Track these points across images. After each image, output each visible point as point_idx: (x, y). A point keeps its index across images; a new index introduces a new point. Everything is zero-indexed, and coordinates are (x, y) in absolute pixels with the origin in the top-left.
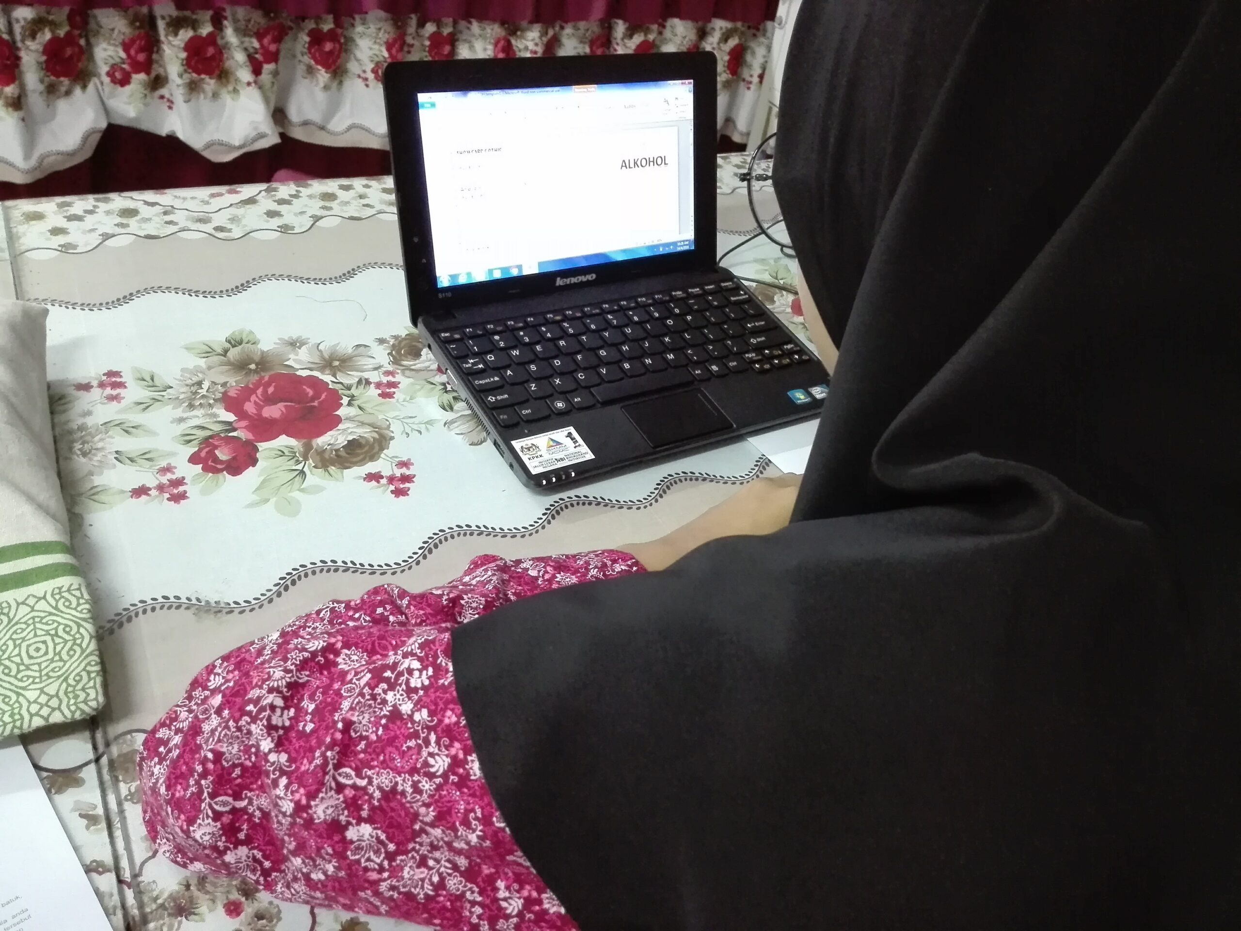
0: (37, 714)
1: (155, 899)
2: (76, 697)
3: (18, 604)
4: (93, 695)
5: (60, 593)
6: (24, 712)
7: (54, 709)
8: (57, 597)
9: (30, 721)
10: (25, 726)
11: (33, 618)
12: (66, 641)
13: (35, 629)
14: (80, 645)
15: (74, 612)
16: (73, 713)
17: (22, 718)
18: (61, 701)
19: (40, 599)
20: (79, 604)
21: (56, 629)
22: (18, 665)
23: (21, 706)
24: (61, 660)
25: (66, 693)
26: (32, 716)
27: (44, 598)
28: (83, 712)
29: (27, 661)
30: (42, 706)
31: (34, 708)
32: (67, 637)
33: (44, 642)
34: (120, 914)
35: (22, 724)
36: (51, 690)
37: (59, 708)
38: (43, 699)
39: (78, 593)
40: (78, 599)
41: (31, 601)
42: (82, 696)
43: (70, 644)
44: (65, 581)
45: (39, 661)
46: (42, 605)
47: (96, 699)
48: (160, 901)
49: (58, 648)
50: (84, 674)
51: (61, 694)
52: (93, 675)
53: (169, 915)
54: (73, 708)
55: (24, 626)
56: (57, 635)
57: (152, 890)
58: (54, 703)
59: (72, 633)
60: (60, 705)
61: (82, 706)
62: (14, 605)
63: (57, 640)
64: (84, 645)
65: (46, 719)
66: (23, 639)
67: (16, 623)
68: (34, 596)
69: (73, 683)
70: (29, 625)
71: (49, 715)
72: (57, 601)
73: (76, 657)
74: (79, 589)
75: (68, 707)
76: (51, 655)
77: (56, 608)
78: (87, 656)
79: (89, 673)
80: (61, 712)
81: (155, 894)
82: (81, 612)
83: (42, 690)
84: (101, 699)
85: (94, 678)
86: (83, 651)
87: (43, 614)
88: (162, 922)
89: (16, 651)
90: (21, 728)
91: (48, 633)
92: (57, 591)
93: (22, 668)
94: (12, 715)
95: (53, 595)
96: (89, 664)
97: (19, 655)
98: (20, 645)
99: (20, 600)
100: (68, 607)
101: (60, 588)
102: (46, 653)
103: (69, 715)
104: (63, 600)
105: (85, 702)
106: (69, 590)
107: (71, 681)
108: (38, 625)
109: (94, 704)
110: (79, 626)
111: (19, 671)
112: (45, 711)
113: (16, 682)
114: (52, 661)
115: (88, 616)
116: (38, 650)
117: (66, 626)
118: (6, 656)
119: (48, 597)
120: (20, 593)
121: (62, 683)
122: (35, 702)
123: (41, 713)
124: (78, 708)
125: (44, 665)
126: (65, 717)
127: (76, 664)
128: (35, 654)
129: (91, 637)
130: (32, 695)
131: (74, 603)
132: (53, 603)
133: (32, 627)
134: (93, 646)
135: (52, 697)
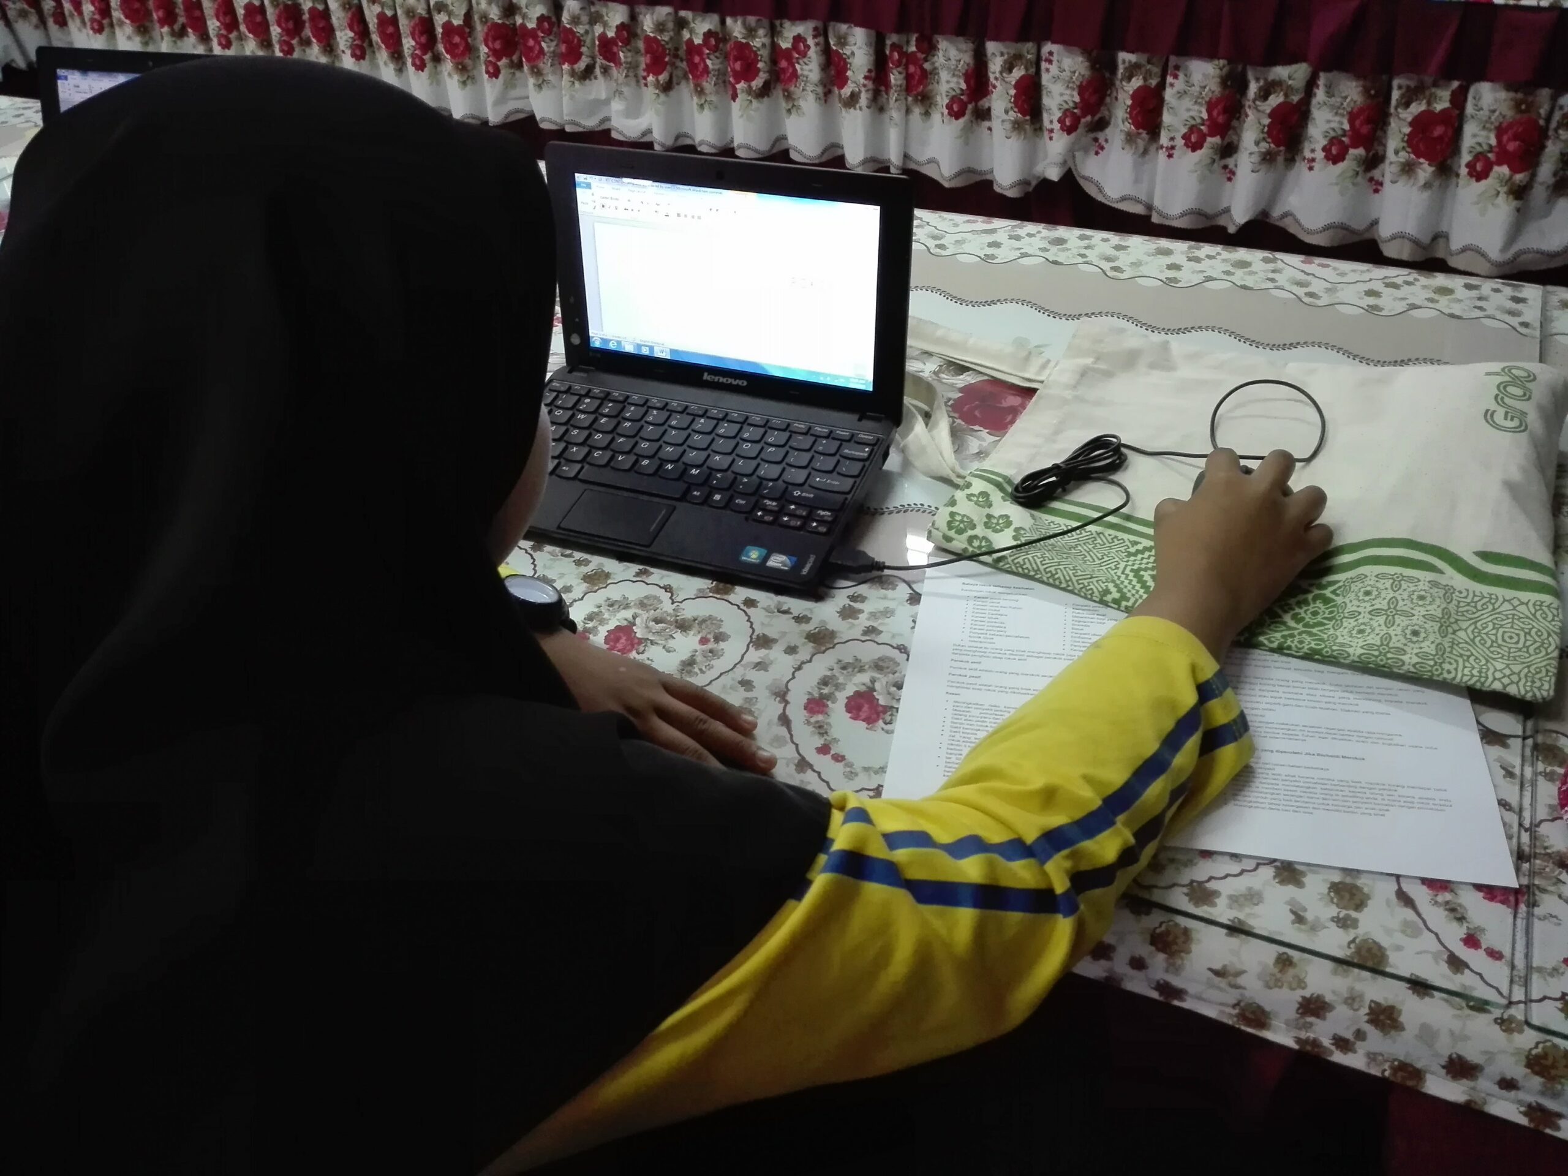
0: (1499, 679)
1: (1546, 848)
2: (1533, 682)
3: (1505, 600)
4: (1546, 687)
5: (1540, 606)
6: (1490, 673)
7: (1512, 682)
8: (1538, 608)
9: (1492, 682)
10: (1487, 684)
11: (1514, 615)
12: (1535, 642)
13: (1513, 622)
14: (1546, 649)
15: (1548, 624)
16: (1527, 692)
17: (1487, 678)
18: (1520, 679)
19: (1522, 603)
20: (1553, 620)
21: (1530, 629)
22: (1493, 642)
23: (1488, 669)
24: (1528, 652)
25: (1526, 676)
26: (1495, 679)
27: (1527, 604)
28: (1535, 695)
29: (1500, 641)
30: (1505, 676)
31: (1498, 675)
32: (1537, 639)
33: (1518, 635)
34: (1515, 840)
35: (1485, 681)
36: (1516, 669)
37: (1517, 683)
38: (1507, 672)
39: (1555, 612)
40: (1554, 616)
41: (1516, 603)
42: (1538, 684)
43: (1538, 644)
44: (1547, 599)
45: (1510, 646)
46: (1522, 608)
47: (1548, 691)
48: (1548, 851)
49: (1528, 643)
50: (1544, 670)
51: (1522, 675)
52: (1550, 674)
53: (1553, 863)
54: (1528, 689)
55: (1504, 618)
56: (1529, 633)
57: (1544, 841)
58: (1515, 678)
59: (1542, 638)
60: (1518, 682)
61: (1536, 690)
62: (1501, 599)
63: (1528, 637)
64: (1549, 650)
65: (1505, 687)
66: (1502, 626)
67: (1499, 613)
68: (1519, 600)
69: (1534, 672)
70: (1508, 618)
71: (1508, 685)
72: (1536, 611)
73: (1539, 656)
74: (1557, 609)
75: (1525, 686)
76: (1520, 645)
77: (1534, 615)
78: (1550, 659)
79: (1547, 671)
80: (1518, 686)
81: (1546, 844)
82: (1554, 626)
83: (1508, 666)
84: (1552, 693)
85: (1550, 677)
86: (1547, 654)
87: (1522, 616)
88: (1546, 864)
89: (1494, 632)
90: (1483, 684)
91: (1522, 629)
92: (1538, 603)
93: (1495, 645)
94: (1480, 672)
95: (1534, 605)
96: (1549, 665)
97: (1496, 635)
98: (1498, 629)
99: (1507, 598)
100: (1544, 618)
101: (1542, 603)
102: (1517, 643)
103: (1523, 692)
104: (1541, 612)
105: (1539, 689)
106: (1548, 607)
107: (1532, 669)
108: (1515, 621)
109: (1545, 694)
110: (1549, 635)
111: (1492, 646)
112: (1506, 681)
113: (1487, 652)
114: (1520, 650)
115: (1558, 631)
116: (1511, 638)
117: (1539, 630)
118: (1485, 631)
119: (1530, 605)
120: (1509, 593)
121: (1524, 668)
122: (1500, 671)
123: (1503, 680)
124: (1532, 690)
125: (1512, 650)
126: (1519, 691)
127: (1539, 660)
128: (1508, 640)
129: (1557, 647)
130: (1499, 666)
131: (1550, 618)
132: (1533, 611)
133: (1510, 620)
134: (1556, 654)
135: (1514, 673)
